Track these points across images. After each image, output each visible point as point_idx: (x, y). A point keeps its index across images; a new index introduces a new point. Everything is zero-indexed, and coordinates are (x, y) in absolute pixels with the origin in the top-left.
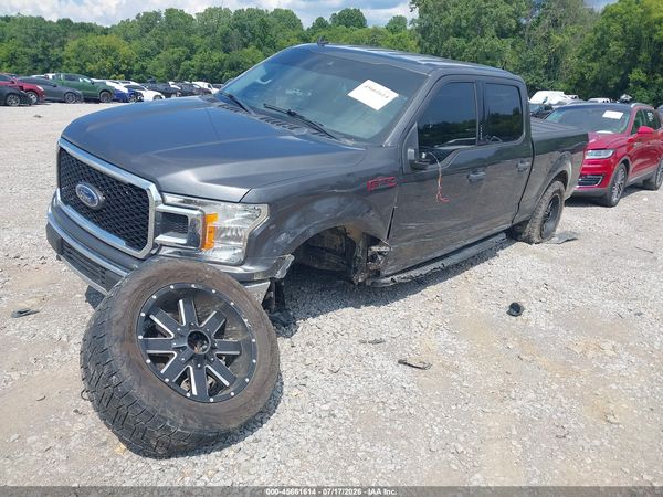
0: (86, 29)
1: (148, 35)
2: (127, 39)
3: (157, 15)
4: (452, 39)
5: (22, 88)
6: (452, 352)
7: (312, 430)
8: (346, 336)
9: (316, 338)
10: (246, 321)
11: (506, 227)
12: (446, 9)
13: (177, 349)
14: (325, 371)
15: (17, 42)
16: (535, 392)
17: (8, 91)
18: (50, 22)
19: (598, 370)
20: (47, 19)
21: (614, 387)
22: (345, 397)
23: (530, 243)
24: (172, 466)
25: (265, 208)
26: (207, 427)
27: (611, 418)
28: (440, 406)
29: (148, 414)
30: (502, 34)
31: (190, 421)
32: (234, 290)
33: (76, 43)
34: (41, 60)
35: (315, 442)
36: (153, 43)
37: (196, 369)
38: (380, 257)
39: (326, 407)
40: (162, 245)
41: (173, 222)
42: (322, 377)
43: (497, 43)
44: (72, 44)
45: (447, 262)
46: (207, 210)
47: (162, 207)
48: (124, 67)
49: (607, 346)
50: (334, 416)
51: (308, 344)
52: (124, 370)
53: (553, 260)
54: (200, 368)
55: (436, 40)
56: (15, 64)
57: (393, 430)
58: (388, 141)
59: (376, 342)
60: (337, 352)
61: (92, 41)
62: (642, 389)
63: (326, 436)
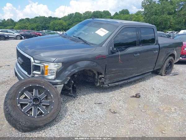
0: (55, 19)
1: (70, 19)
2: (65, 21)
3: (73, 14)
4: (154, 16)
5: (36, 34)
6: (121, 108)
7: (68, 128)
8: (91, 101)
9: (82, 101)
10: (52, 95)
11: (151, 70)
12: (152, 8)
13: (30, 102)
14: (80, 111)
15: (39, 23)
16: (142, 121)
17: (33, 35)
18: (47, 17)
19: (167, 116)
20: (46, 17)
21: (170, 122)
22: (82, 119)
23: (162, 76)
24: (25, 135)
25: (61, 64)
26: (32, 125)
27: (164, 132)
28: (109, 124)
29: (15, 120)
30: (170, 14)
31: (27, 123)
32: (50, 87)
33: (52, 22)
34: (44, 27)
35: (67, 131)
36: (71, 21)
37: (34, 108)
38: (103, 79)
39: (75, 122)
40: (35, 74)
41: (37, 68)
42: (78, 113)
43: (168, 17)
44: (52, 23)
45: (129, 81)
46: (45, 64)
47: (34, 64)
48: (64, 28)
49: (173, 109)
50: (76, 124)
51: (79, 103)
52: (10, 107)
53: (168, 81)
54: (36, 108)
55: (149, 17)
56: (38, 28)
57: (91, 130)
58: (104, 45)
59: (99, 104)
60: (86, 106)
61: (56, 22)
62: (179, 123)
63: (70, 130)
